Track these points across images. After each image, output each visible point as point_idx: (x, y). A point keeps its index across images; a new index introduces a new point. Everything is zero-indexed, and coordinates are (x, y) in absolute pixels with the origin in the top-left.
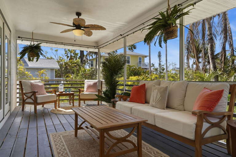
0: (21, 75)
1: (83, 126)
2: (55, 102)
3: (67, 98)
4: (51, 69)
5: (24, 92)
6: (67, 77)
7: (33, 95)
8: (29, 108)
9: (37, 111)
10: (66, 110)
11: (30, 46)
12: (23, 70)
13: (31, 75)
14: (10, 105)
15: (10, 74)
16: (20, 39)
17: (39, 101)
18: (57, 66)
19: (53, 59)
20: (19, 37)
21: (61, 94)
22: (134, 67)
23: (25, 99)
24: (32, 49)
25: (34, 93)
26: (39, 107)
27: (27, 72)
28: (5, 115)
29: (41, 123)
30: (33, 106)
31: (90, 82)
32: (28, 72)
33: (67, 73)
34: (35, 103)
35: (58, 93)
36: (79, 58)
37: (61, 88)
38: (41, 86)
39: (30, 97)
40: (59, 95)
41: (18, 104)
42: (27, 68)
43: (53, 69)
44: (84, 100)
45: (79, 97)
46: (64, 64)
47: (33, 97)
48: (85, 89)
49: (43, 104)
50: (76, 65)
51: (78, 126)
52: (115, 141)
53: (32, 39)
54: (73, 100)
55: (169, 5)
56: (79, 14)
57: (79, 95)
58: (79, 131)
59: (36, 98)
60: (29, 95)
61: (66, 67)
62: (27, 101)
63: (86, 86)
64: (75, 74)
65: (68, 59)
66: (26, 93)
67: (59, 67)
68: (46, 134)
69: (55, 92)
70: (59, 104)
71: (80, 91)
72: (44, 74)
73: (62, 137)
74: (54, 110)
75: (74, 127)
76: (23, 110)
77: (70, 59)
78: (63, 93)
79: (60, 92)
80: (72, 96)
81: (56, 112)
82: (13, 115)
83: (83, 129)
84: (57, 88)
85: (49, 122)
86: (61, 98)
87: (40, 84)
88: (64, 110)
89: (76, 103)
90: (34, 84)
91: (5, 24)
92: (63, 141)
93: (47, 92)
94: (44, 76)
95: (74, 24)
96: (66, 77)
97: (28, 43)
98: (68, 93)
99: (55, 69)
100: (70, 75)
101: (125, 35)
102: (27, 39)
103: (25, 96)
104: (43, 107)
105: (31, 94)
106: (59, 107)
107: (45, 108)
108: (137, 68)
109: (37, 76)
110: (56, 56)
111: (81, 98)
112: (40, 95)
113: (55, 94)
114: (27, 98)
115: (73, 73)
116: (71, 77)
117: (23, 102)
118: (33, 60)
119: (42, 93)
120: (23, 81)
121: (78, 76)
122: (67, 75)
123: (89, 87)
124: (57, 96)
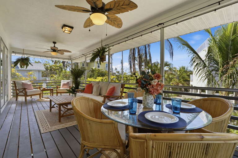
0: (13, 76)
1: (55, 106)
2: (40, 94)
3: (49, 92)
4: (38, 71)
5: (17, 88)
6: (52, 76)
7: (24, 90)
8: (21, 99)
9: (27, 101)
10: (47, 99)
11: (21, 58)
12: (14, 72)
13: (21, 75)
14: (7, 97)
15: (7, 77)
16: (14, 53)
17: (28, 94)
18: (43, 69)
19: (40, 63)
20: (13, 52)
21: (44, 90)
22: (102, 71)
23: (18, 93)
24: (23, 61)
25: (25, 89)
26: (29, 98)
27: (17, 73)
28: (5, 102)
29: (30, 107)
30: (24, 98)
31: (65, 81)
32: (19, 73)
33: (52, 74)
34: (26, 95)
35: (42, 89)
36: (62, 63)
37: (44, 86)
38: (30, 84)
39: (22, 92)
40: (43, 90)
41: (12, 96)
42: (17, 70)
43: (40, 71)
44: (61, 93)
45: (57, 91)
46: (49, 67)
47: (24, 92)
48: (61, 86)
49: (31, 96)
50: (59, 68)
51: (52, 106)
52: (67, 110)
53: (23, 53)
54: (53, 93)
55: (102, 45)
56: (55, 43)
57: (57, 90)
58: (53, 109)
59: (26, 92)
60: (21, 90)
61: (51, 69)
62: (19, 94)
63: (62, 84)
64: (58, 75)
65: (53, 63)
66: (19, 89)
67: (45, 69)
68: (33, 112)
69: (40, 88)
70: (43, 96)
71: (57, 88)
72: (32, 75)
73: (42, 112)
74: (39, 100)
75: (49, 106)
76: (17, 100)
77: (54, 63)
78: (46, 89)
79: (44, 88)
80: (52, 91)
81: (40, 100)
82: (10, 103)
83: (55, 107)
84: (41, 85)
85: (35, 106)
86: (44, 92)
87: (29, 83)
88: (46, 99)
89: (55, 95)
90: (24, 84)
91: (5, 48)
92: (43, 115)
93: (34, 88)
94: (32, 76)
95: (51, 49)
96: (50, 76)
97: (20, 56)
98: (49, 88)
99: (42, 71)
100: (54, 75)
101: (86, 54)
102: (19, 53)
103: (18, 91)
104: (31, 98)
105: (22, 90)
106: (43, 98)
107: (33, 99)
108: (104, 71)
109: (27, 76)
110: (43, 61)
111: (58, 91)
112: (29, 90)
113: (40, 89)
114: (19, 92)
115: (56, 74)
116: (55, 77)
117: (16, 95)
118: (24, 67)
119: (31, 89)
120: (16, 81)
121: (60, 76)
122: (52, 75)
123: (64, 85)
124: (41, 91)
